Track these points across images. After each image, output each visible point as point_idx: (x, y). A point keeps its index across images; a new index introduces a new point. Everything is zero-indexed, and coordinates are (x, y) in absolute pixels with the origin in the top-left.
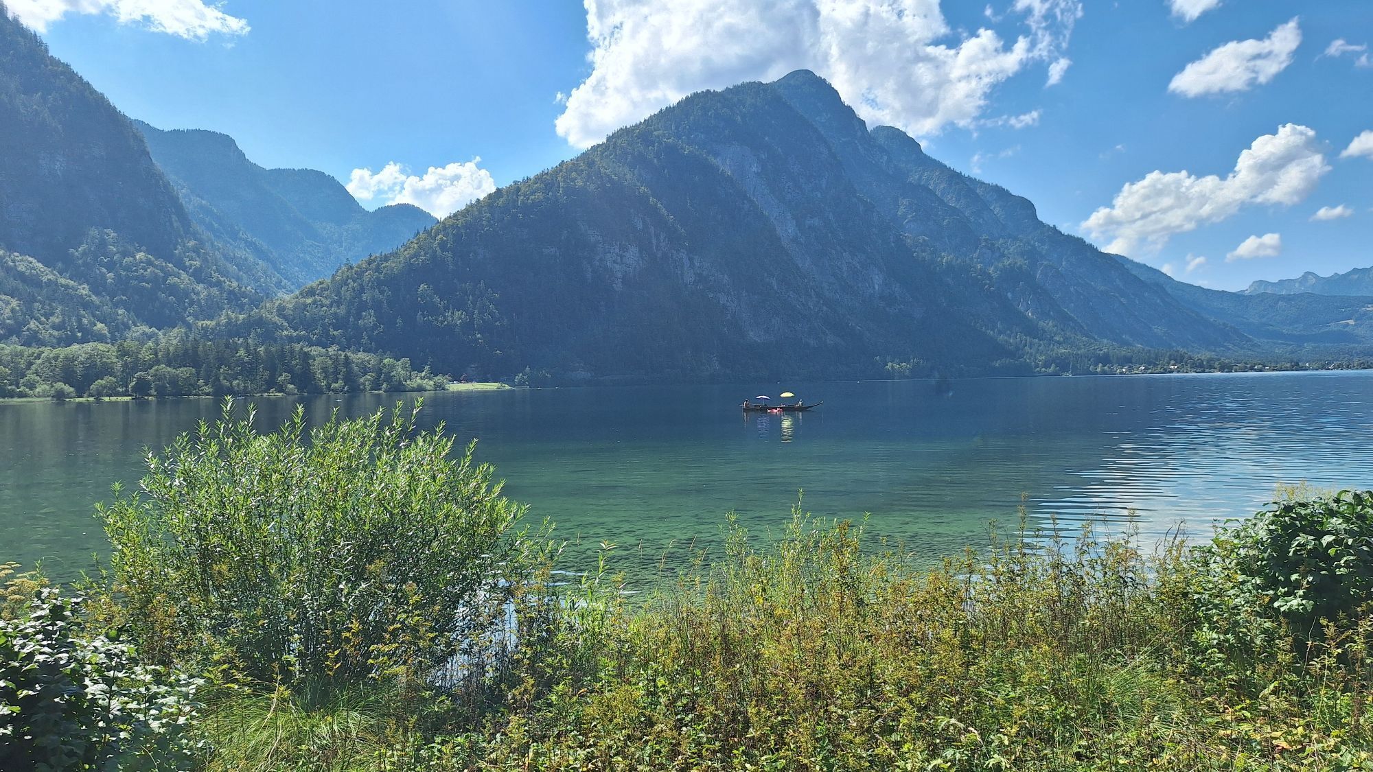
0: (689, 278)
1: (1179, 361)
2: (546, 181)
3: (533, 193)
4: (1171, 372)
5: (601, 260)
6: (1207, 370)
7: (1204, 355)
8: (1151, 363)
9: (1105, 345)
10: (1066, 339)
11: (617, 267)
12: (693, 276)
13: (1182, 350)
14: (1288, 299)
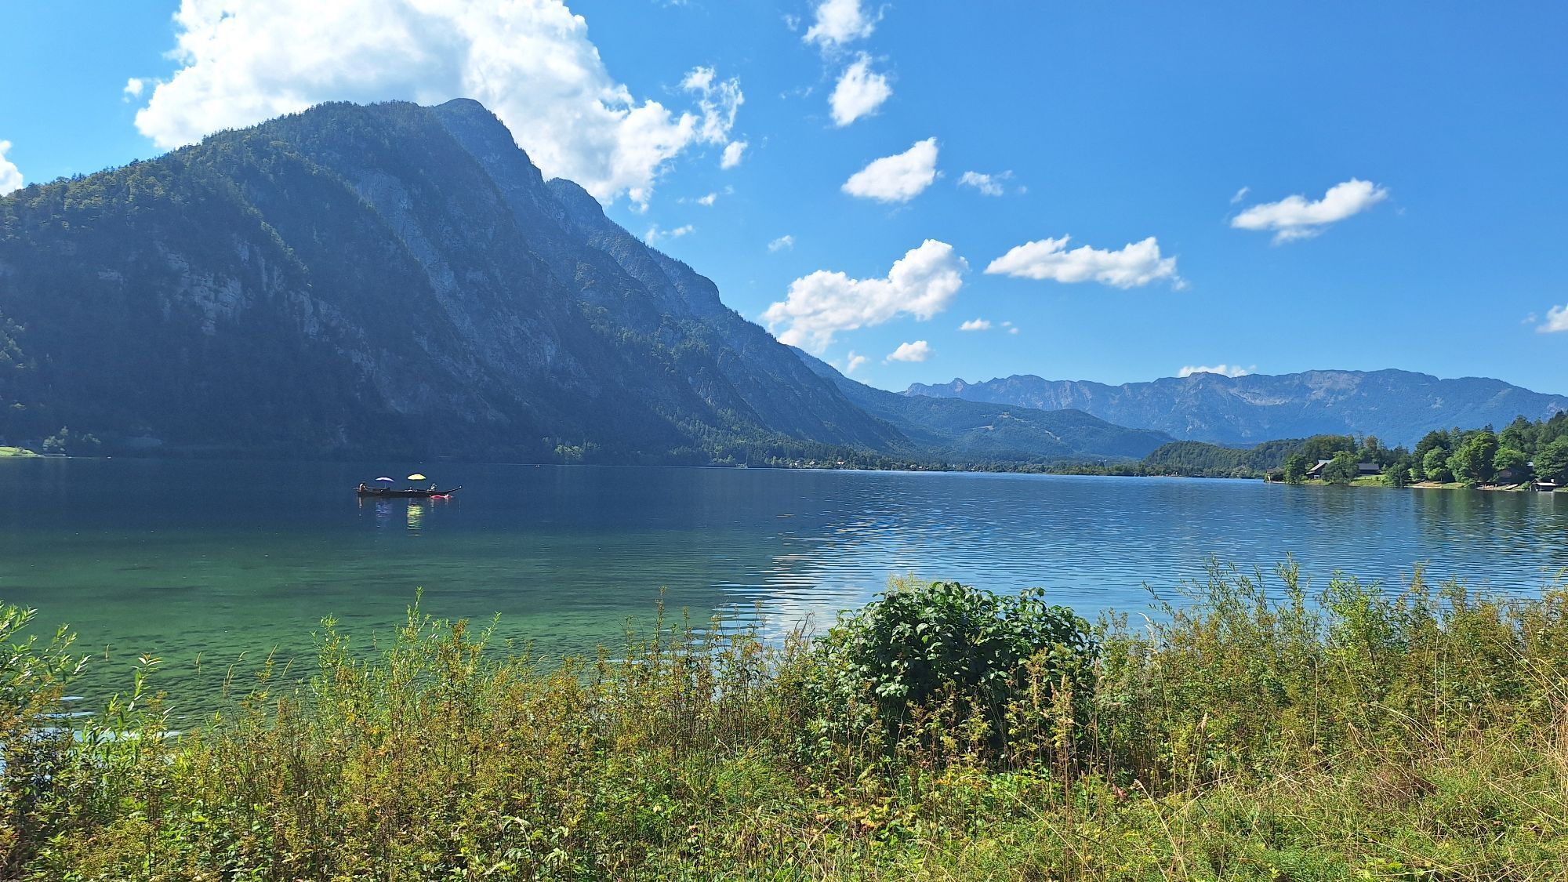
0: (312, 329)
1: (845, 457)
2: (109, 183)
3: (90, 195)
4: (838, 468)
5: (185, 293)
6: (869, 467)
7: (869, 452)
8: (820, 458)
9: (780, 439)
10: (743, 429)
11: (210, 305)
12: (317, 326)
13: (849, 447)
14: (939, 402)
